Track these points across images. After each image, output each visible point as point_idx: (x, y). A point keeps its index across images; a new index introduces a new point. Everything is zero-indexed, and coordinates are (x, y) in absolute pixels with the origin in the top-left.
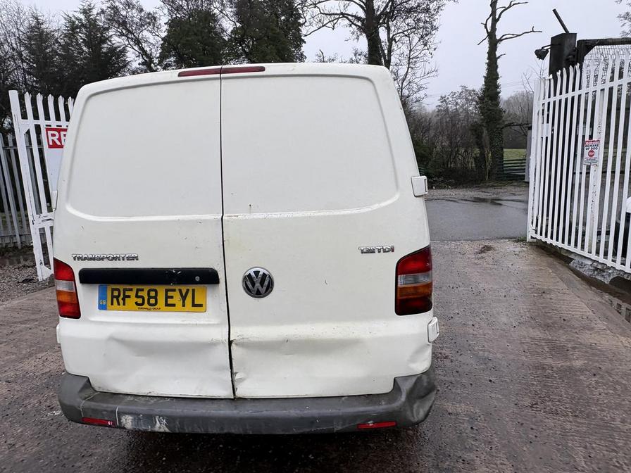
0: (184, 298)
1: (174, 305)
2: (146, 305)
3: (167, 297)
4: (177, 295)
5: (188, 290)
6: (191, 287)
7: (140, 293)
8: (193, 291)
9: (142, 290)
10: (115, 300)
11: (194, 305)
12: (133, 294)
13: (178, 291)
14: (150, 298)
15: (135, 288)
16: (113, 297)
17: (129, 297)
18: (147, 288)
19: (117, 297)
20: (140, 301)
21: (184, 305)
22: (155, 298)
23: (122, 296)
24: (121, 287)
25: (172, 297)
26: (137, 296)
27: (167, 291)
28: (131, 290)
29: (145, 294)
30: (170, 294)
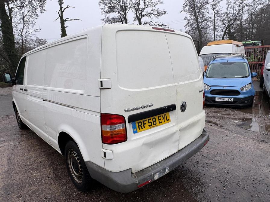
0: (164, 118)
1: (161, 122)
2: (153, 125)
3: (159, 120)
4: (161, 118)
5: (164, 115)
6: (165, 114)
7: (150, 121)
8: (166, 115)
9: (150, 119)
10: (140, 127)
11: (167, 120)
12: (147, 122)
13: (161, 116)
14: (154, 122)
15: (147, 119)
16: (139, 126)
17: (146, 124)
18: (152, 118)
19: (141, 126)
20: (150, 124)
21: (164, 121)
22: (155, 121)
23: (143, 124)
24: (142, 121)
25: (160, 119)
26: (149, 123)
27: (159, 117)
28: (146, 121)
29: (151, 121)
30: (160, 118)
